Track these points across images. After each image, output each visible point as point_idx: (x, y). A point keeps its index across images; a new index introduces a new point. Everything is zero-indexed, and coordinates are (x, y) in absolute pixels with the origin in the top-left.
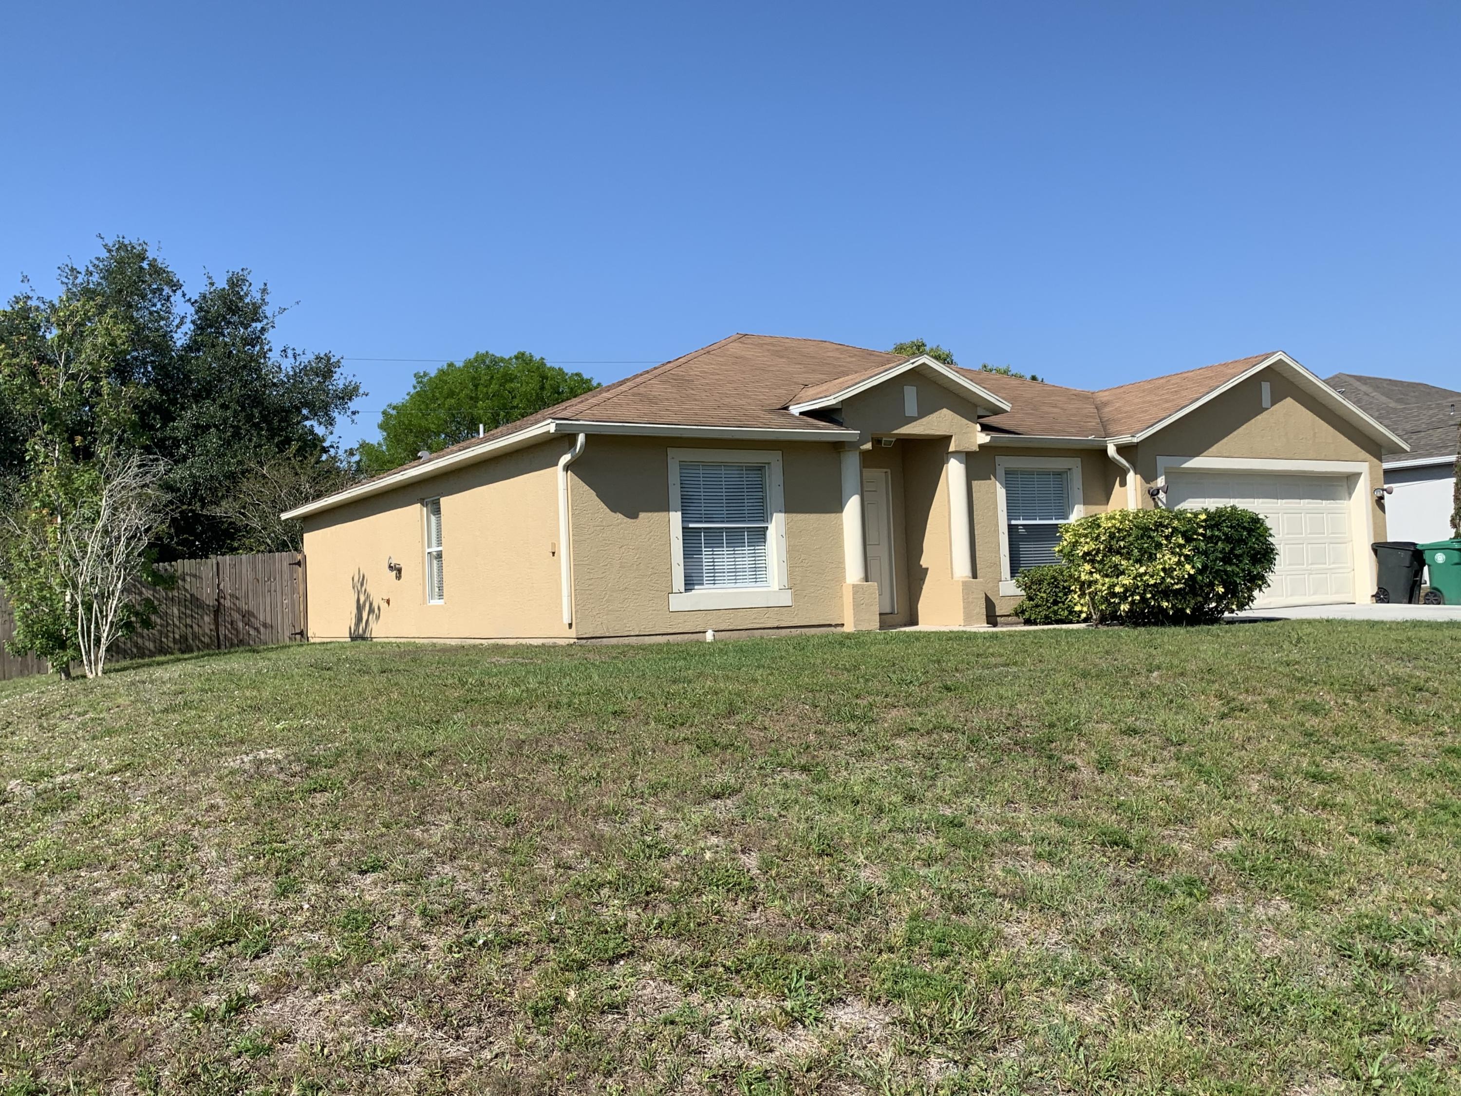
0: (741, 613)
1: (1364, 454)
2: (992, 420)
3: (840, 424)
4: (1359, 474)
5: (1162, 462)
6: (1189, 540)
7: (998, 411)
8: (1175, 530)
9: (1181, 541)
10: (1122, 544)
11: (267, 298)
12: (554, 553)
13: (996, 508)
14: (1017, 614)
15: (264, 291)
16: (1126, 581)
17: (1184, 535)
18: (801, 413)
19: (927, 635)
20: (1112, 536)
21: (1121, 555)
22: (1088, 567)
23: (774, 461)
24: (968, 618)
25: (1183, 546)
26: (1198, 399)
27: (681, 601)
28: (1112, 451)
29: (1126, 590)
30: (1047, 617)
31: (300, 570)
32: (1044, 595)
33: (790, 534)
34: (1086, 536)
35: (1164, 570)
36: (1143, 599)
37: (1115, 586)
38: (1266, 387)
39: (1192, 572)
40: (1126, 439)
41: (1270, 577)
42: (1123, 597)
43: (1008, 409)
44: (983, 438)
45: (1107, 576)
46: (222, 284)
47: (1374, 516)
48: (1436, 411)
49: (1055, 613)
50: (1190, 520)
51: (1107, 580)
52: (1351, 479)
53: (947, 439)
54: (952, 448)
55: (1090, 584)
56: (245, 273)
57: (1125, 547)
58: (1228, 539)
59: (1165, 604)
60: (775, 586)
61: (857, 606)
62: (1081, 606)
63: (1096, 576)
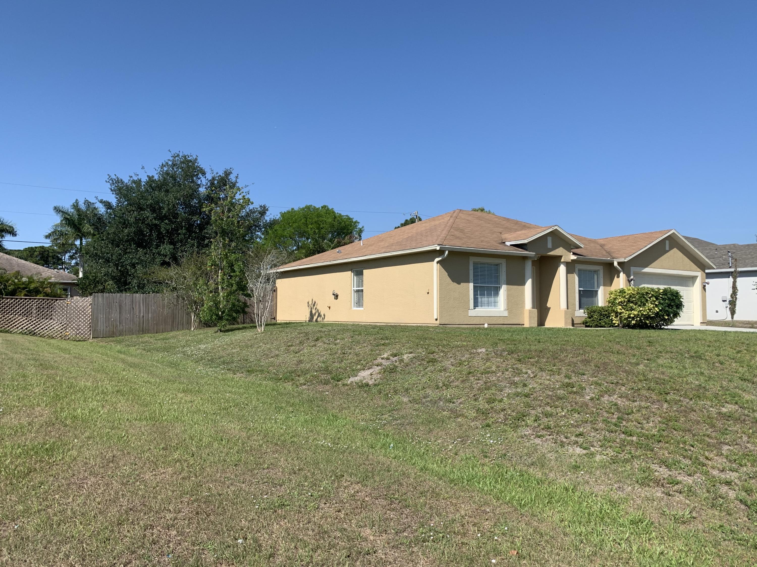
0: (491, 318)
1: (699, 269)
2: (576, 251)
3: (526, 250)
4: (697, 277)
5: (633, 269)
6: (657, 299)
7: (578, 247)
8: (652, 295)
9: (655, 299)
10: (634, 299)
11: (238, 180)
12: (428, 293)
13: (575, 283)
14: (583, 323)
15: (237, 177)
16: (636, 313)
17: (656, 297)
18: (511, 245)
19: (549, 329)
20: (630, 296)
21: (633, 303)
22: (620, 307)
23: (503, 262)
24: (566, 323)
25: (655, 301)
26: (646, 246)
27: (473, 313)
28: (616, 264)
29: (635, 316)
30: (596, 325)
31: (275, 293)
32: (596, 317)
33: (508, 290)
34: (620, 296)
35: (648, 309)
36: (640, 319)
37: (631, 314)
38: (667, 242)
39: (658, 310)
40: (622, 260)
41: (681, 313)
42: (633, 318)
43: (583, 247)
44: (574, 257)
45: (627, 310)
46: (221, 173)
47: (702, 293)
48: (709, 251)
49: (600, 323)
50: (657, 292)
51: (627, 312)
52: (694, 278)
53: (561, 257)
54: (562, 260)
55: (621, 313)
56: (231, 170)
57: (635, 300)
58: (669, 299)
59: (648, 322)
60: (502, 309)
61: (530, 317)
62: (616, 321)
63: (623, 310)
